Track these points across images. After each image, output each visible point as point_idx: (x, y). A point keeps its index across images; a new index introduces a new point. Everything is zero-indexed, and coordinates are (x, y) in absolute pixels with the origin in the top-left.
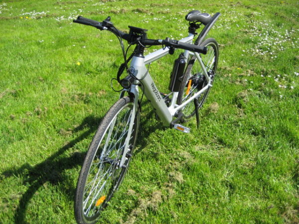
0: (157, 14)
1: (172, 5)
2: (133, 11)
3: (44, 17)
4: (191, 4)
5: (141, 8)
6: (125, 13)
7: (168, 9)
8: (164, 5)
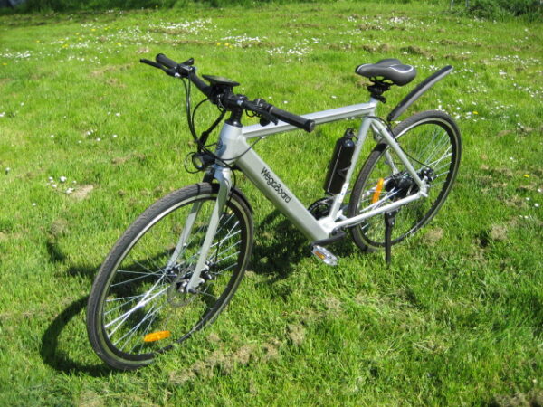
0: (442, 58)
1: (479, 46)
2: (403, 49)
3: (254, 45)
4: (517, 47)
5: (415, 46)
6: (386, 52)
7: (468, 53)
8: (465, 44)
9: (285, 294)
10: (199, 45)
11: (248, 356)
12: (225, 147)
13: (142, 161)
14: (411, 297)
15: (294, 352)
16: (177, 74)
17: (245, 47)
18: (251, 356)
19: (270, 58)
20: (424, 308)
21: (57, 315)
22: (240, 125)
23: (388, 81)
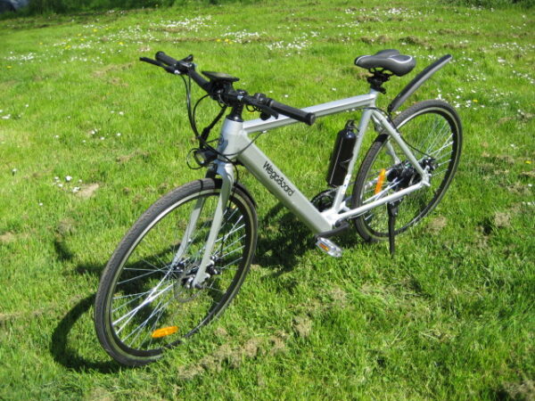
0: (441, 47)
1: (477, 34)
2: (402, 40)
3: (253, 40)
4: (515, 34)
5: (413, 36)
6: (385, 43)
7: (467, 41)
8: (463, 33)
9: (290, 287)
10: (199, 42)
11: (256, 349)
12: (227, 142)
13: (147, 159)
14: (416, 286)
15: (301, 344)
16: (177, 71)
17: (245, 42)
18: (258, 349)
19: (270, 53)
20: (429, 297)
21: (65, 313)
22: (241, 120)
23: (387, 72)
